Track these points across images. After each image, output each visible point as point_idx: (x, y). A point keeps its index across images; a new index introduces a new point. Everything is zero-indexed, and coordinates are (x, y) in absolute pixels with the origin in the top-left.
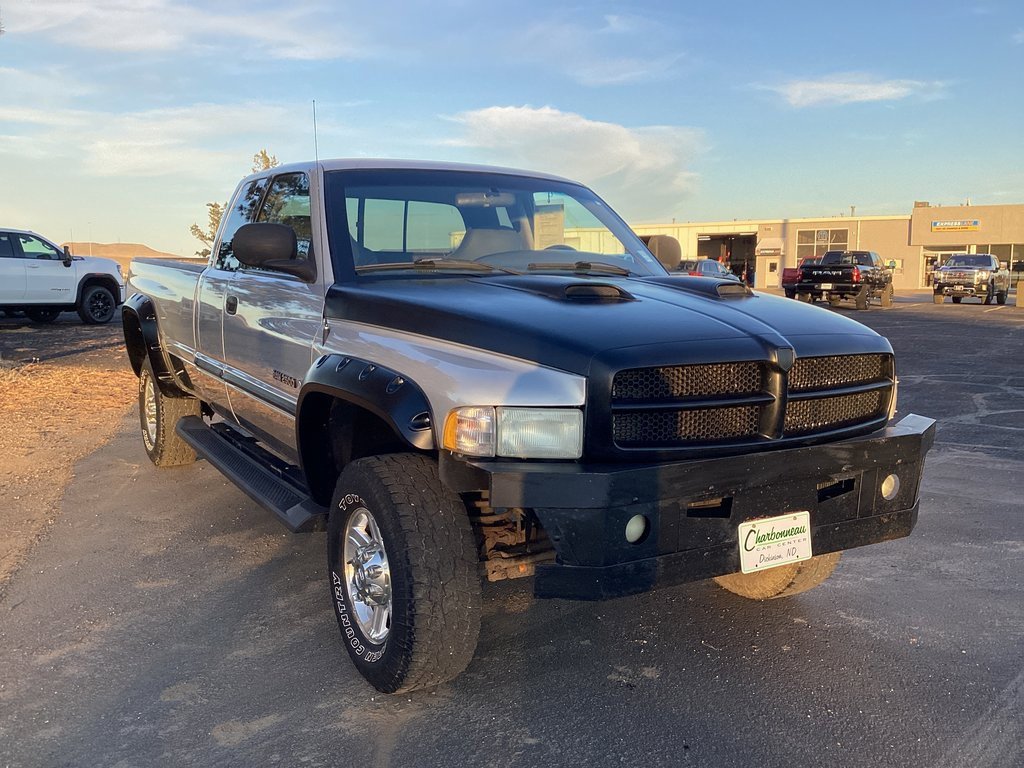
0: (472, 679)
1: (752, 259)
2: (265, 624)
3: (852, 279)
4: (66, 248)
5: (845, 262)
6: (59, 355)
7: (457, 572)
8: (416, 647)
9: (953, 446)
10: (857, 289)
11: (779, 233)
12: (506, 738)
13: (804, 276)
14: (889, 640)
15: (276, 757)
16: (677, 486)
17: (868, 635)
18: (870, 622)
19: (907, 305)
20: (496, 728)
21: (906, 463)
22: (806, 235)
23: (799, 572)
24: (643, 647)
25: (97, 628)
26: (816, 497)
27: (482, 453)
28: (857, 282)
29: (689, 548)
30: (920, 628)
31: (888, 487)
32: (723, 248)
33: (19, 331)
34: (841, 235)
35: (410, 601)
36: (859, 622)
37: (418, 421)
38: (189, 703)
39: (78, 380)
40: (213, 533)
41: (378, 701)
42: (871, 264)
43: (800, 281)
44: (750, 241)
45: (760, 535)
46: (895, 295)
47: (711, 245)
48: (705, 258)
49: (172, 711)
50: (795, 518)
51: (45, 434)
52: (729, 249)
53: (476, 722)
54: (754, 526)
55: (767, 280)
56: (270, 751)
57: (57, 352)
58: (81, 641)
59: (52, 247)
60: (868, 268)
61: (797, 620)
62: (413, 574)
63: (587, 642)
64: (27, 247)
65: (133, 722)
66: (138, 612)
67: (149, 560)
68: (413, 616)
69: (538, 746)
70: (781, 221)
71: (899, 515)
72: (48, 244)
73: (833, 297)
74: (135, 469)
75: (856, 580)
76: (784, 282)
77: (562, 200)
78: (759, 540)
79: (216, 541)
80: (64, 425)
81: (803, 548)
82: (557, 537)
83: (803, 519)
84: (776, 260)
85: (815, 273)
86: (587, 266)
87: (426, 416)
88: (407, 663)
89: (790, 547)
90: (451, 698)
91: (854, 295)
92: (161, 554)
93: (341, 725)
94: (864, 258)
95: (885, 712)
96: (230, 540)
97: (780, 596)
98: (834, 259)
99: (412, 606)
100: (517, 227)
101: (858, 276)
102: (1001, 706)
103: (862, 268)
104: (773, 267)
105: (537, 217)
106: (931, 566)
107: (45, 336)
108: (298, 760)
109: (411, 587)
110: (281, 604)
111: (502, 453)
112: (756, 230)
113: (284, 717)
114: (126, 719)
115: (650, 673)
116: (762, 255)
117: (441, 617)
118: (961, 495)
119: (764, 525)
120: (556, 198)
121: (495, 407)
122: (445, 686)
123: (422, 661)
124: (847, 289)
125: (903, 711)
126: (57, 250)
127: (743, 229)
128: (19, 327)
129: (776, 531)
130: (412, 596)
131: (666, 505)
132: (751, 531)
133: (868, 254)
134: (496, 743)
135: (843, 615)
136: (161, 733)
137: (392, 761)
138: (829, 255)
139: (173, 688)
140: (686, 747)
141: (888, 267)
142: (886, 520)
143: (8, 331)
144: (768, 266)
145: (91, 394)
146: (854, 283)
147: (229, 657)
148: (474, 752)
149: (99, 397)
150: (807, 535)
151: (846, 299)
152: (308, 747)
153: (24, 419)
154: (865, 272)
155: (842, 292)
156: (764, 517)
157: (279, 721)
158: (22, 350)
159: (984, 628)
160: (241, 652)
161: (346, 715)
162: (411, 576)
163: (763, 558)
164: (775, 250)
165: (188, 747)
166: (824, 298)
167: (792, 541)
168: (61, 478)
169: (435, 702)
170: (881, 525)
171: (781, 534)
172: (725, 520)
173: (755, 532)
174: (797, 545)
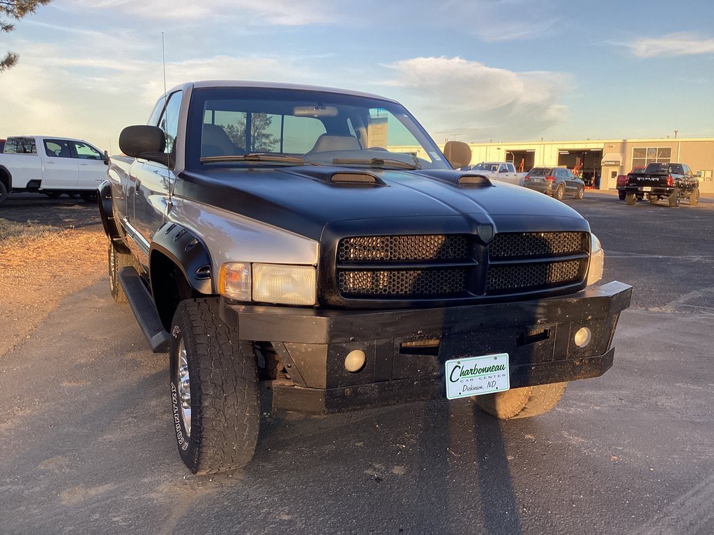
0: (263, 466)
1: (600, 169)
2: (135, 417)
3: (666, 183)
4: (106, 152)
5: (663, 171)
6: (90, 224)
7: (237, 388)
8: (205, 442)
9: (704, 310)
10: (670, 192)
11: (619, 150)
12: (269, 513)
13: (631, 181)
14: (595, 456)
15: (97, 516)
16: (390, 329)
17: (580, 451)
18: (586, 441)
19: (710, 204)
20: (264, 505)
21: (597, 319)
22: (640, 152)
23: (530, 399)
24: (400, 450)
25: (21, 413)
26: (515, 343)
27: (243, 298)
28: (670, 187)
29: (401, 377)
30: (624, 449)
31: (581, 337)
32: (578, 160)
33: (73, 208)
34: (666, 152)
35: (199, 407)
36: (576, 440)
37: (201, 273)
38: (57, 471)
39: (94, 241)
40: (132, 350)
41: (188, 479)
42: (683, 174)
43: (627, 185)
44: (598, 155)
45: (464, 370)
46: (700, 197)
47: (568, 158)
48: (565, 167)
49: (42, 476)
50: (496, 358)
51: (55, 277)
52: (583, 161)
53: (251, 500)
55: (609, 184)
56: (93, 512)
57: (90, 222)
58: (5, 422)
59: (97, 151)
60: (680, 176)
61: (528, 436)
62: (202, 387)
63: (361, 444)
64: (80, 151)
65: (11, 482)
66: (53, 403)
67: (80, 366)
68: (201, 418)
69: (290, 521)
70: (621, 141)
71: (590, 360)
72: (95, 150)
73: (652, 197)
74: (102, 303)
75: (587, 408)
76: (618, 185)
77: (387, 114)
78: (462, 374)
79: (130, 356)
80: (70, 271)
81: (502, 382)
82: (289, 365)
83: (503, 359)
84: (617, 169)
85: (639, 179)
86: (381, 162)
87: (208, 268)
88: (200, 453)
89: (491, 380)
90: (242, 481)
91: (668, 196)
92: (90, 363)
93: (154, 495)
94: (677, 169)
95: (569, 513)
96: (140, 356)
97: (517, 417)
98: (655, 169)
99: (201, 412)
100: (358, 134)
101: (671, 182)
102: (666, 515)
103: (674, 176)
104: (614, 174)
105: (370, 127)
106: (651, 400)
107: (88, 211)
108: (111, 519)
109: (200, 397)
110: (153, 403)
111: (256, 299)
112: (602, 147)
113: (116, 486)
114: (8, 480)
115: (398, 470)
116: (606, 165)
117: (223, 420)
118: (696, 347)
119: (468, 363)
120: (383, 113)
121: (252, 263)
122: (241, 470)
123: (210, 452)
124: (663, 191)
125: (584, 514)
126: (100, 153)
127: (593, 146)
128: (73, 205)
129: (478, 367)
130: (201, 403)
131: (381, 344)
132: (456, 366)
133: (680, 166)
134: (259, 517)
135: (566, 434)
136: (26, 492)
137: (177, 525)
138: (652, 166)
139: (50, 459)
140: (401, 530)
141: (696, 176)
142: (578, 363)
143: (65, 207)
144: (610, 174)
145: (98, 251)
146: (668, 187)
147: (100, 439)
148: (240, 523)
149: (103, 253)
150: (507, 371)
151: (662, 199)
152: (122, 510)
153: (46, 266)
154: (677, 179)
155: (659, 193)
156: (468, 356)
157: (112, 489)
158: (67, 220)
159: (675, 451)
160: (109, 436)
161: (160, 488)
162: (200, 389)
163: (465, 388)
164: (616, 162)
165: (39, 503)
166: (645, 198)
167: (492, 375)
168: (50, 307)
169: (228, 482)
170: (574, 366)
171: (483, 370)
172: (433, 357)
173: (460, 368)
174: (496, 379)
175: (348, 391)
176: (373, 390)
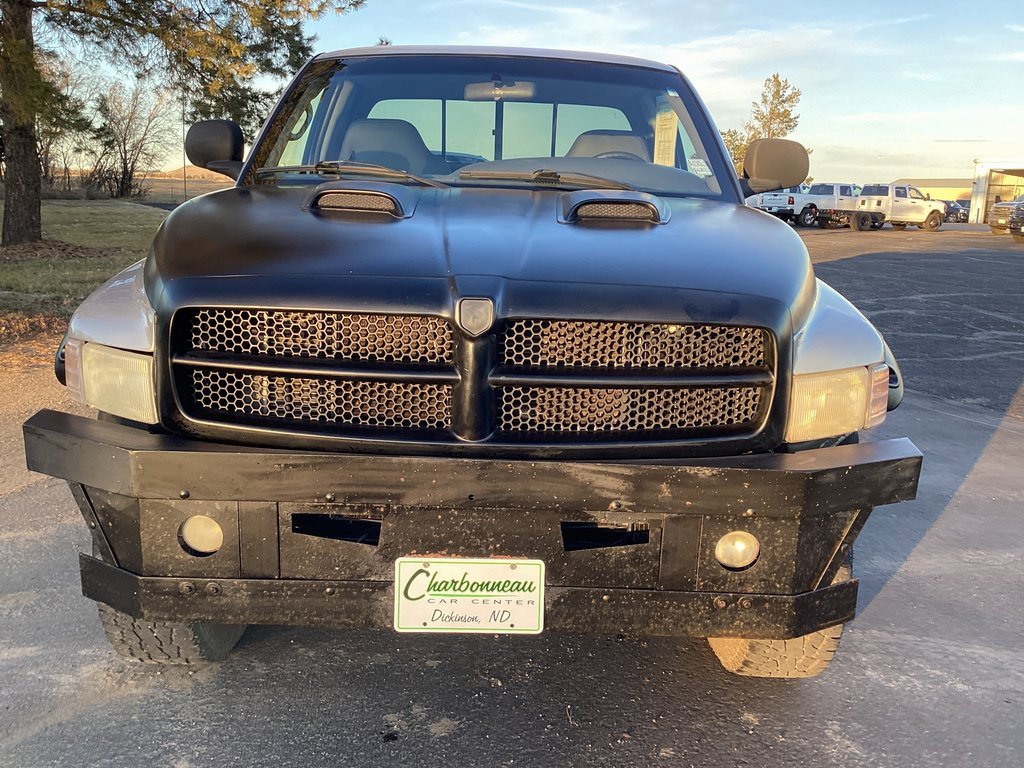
20: (178, 736)
26: (560, 542)
29: (298, 576)
45: (438, 579)
50: (513, 567)
54: (427, 565)
61: (747, 716)
78: (433, 587)
83: (532, 570)
89: (498, 608)
90: (197, 685)
115: (441, 727)
119: (448, 567)
121: (86, 343)
129: (470, 579)
131: (249, 509)
132: (421, 571)
134: (149, 755)
135: (832, 730)
142: (723, 605)
148: (113, 757)
150: (538, 595)
156: (450, 556)
161: (85, 670)
163: (437, 614)
167: (503, 599)
170: (714, 609)
171: (482, 586)
172: (367, 547)
173: (428, 574)
174: (513, 607)
175: (184, 584)
176: (237, 590)
